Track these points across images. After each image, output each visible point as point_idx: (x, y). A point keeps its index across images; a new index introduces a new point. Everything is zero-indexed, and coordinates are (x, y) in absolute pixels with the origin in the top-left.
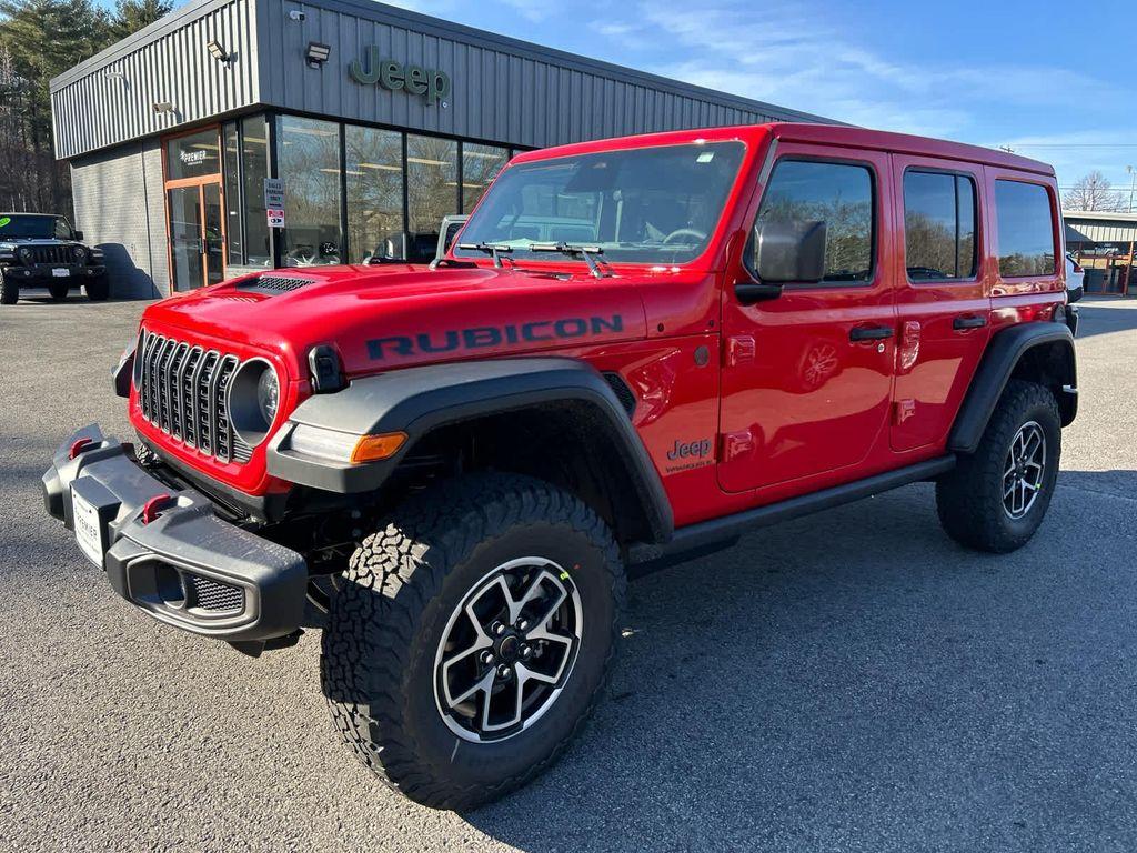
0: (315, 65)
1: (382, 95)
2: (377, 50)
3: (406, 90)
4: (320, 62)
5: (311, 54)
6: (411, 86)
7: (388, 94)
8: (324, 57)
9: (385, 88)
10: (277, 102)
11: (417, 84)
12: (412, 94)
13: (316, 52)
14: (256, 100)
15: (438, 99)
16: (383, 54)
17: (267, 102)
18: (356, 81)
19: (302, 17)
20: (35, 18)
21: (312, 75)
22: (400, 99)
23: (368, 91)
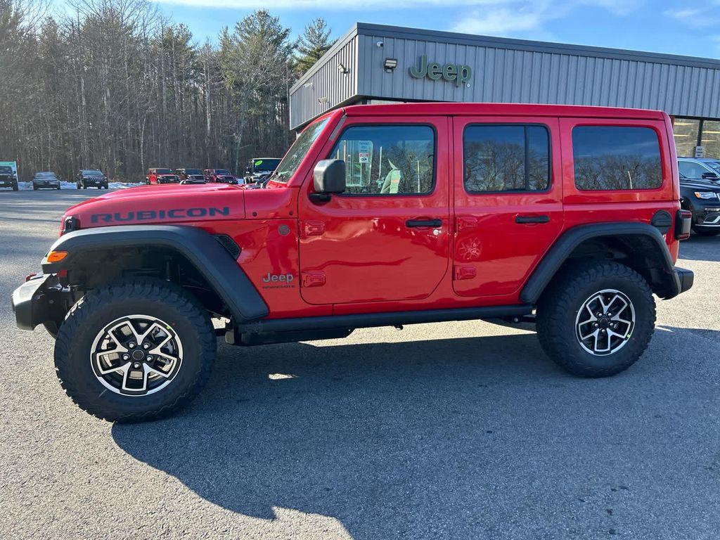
0: (389, 71)
1: (429, 84)
2: (425, 58)
3: (443, 79)
4: (392, 68)
5: (387, 65)
6: (446, 76)
7: (432, 82)
8: (394, 65)
9: (430, 79)
10: (367, 94)
11: (450, 74)
12: (447, 81)
13: (390, 63)
14: (356, 94)
15: (464, 83)
16: (430, 59)
17: (362, 94)
18: (413, 77)
19: (382, 45)
20: (315, 53)
21: (388, 76)
22: (439, 85)
23: (420, 82)
